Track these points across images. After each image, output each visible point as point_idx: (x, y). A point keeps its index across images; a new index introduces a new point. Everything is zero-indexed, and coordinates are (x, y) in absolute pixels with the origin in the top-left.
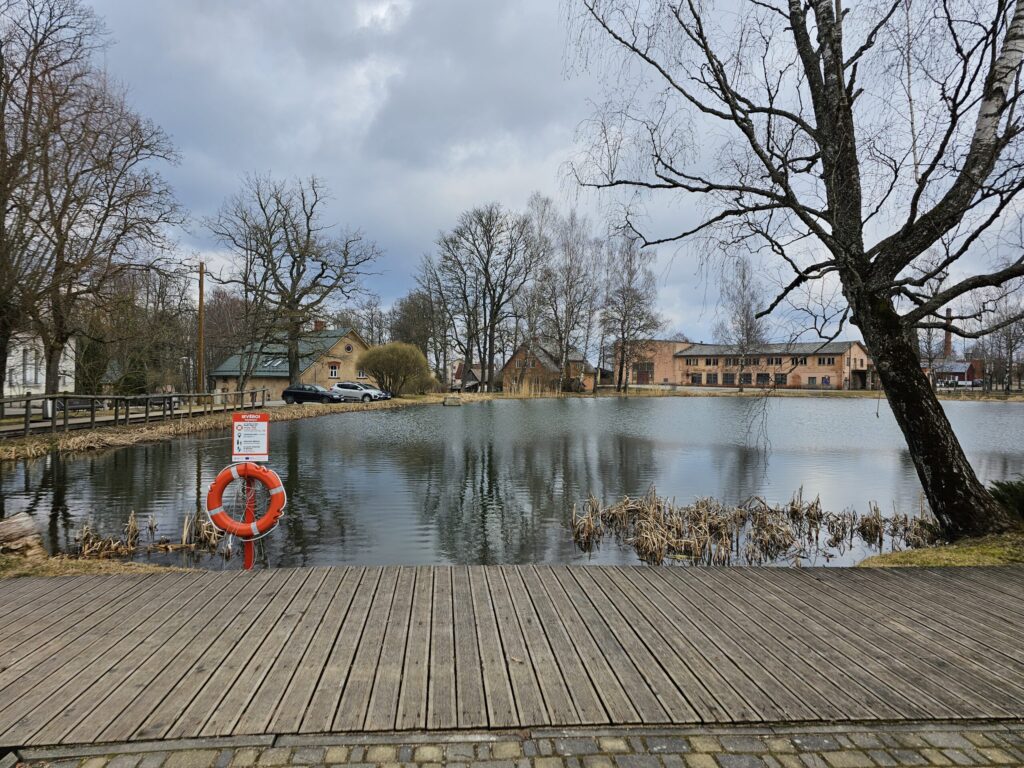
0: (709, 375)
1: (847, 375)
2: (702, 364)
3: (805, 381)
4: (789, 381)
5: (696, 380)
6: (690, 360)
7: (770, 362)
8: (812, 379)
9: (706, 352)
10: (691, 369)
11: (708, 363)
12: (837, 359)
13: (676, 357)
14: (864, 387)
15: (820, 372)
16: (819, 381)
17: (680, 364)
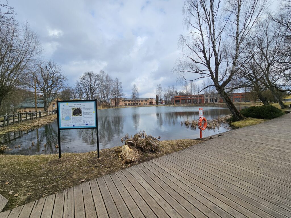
0: (128, 104)
1: (149, 103)
2: (127, 102)
3: (143, 104)
4: (141, 104)
5: (126, 105)
6: (125, 101)
7: (138, 101)
8: (144, 104)
9: (127, 100)
10: (125, 103)
11: (128, 102)
12: (148, 100)
13: (123, 101)
14: (151, 105)
15: (146, 103)
16: (145, 104)
17: (123, 102)
